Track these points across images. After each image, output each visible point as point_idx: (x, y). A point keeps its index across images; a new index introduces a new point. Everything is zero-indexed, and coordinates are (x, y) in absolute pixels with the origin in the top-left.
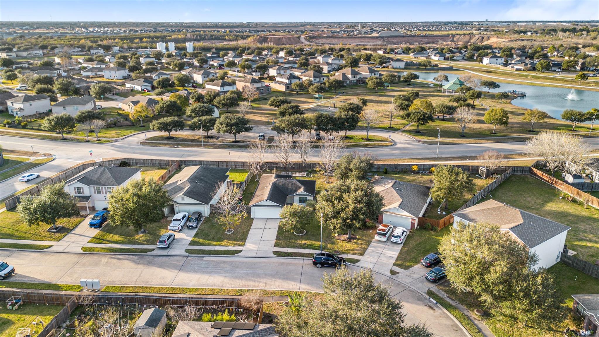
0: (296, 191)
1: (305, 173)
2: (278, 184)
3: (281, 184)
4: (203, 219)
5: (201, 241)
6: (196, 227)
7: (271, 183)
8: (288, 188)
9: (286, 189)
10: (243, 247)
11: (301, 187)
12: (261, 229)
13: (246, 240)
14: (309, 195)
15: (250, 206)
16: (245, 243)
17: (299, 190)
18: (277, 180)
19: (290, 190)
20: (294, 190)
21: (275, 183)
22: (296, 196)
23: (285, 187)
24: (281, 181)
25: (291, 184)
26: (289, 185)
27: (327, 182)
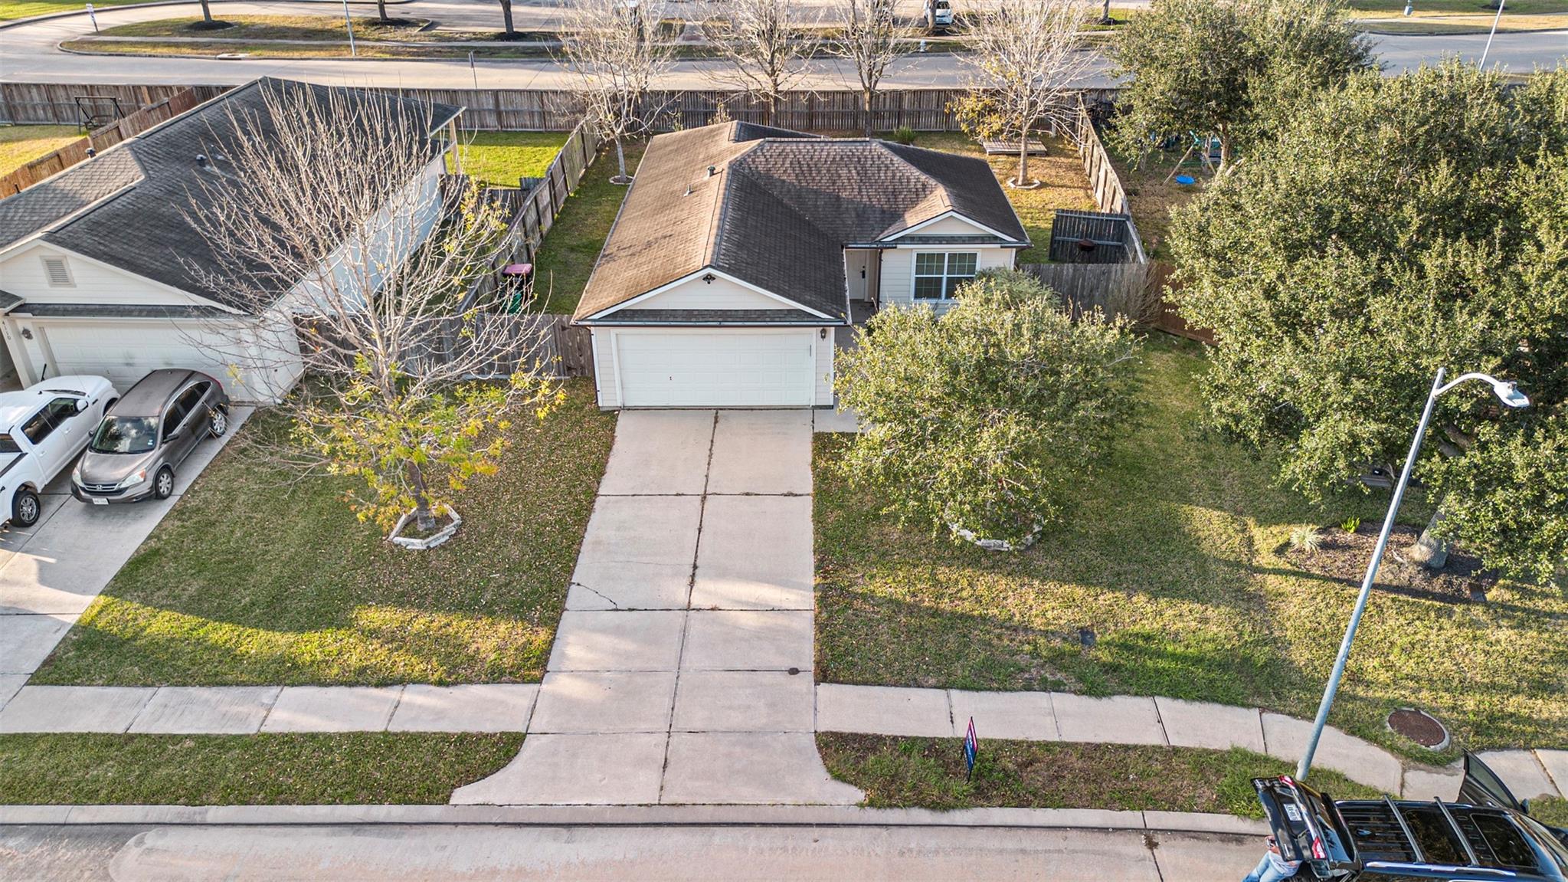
0: (894, 216)
2: (768, 176)
3: (784, 172)
4: (229, 429)
5: (162, 624)
6: (155, 495)
7: (723, 166)
8: (838, 198)
9: (826, 203)
10: (535, 687)
11: (924, 190)
12: (677, 495)
13: (564, 610)
14: (996, 237)
15: (580, 323)
16: (554, 639)
17: (917, 208)
18: (759, 145)
19: (855, 209)
20: (883, 212)
21: (744, 169)
22: (899, 246)
23: (816, 192)
24: (792, 151)
25: (858, 174)
26: (840, 176)
27: (1020, 183)
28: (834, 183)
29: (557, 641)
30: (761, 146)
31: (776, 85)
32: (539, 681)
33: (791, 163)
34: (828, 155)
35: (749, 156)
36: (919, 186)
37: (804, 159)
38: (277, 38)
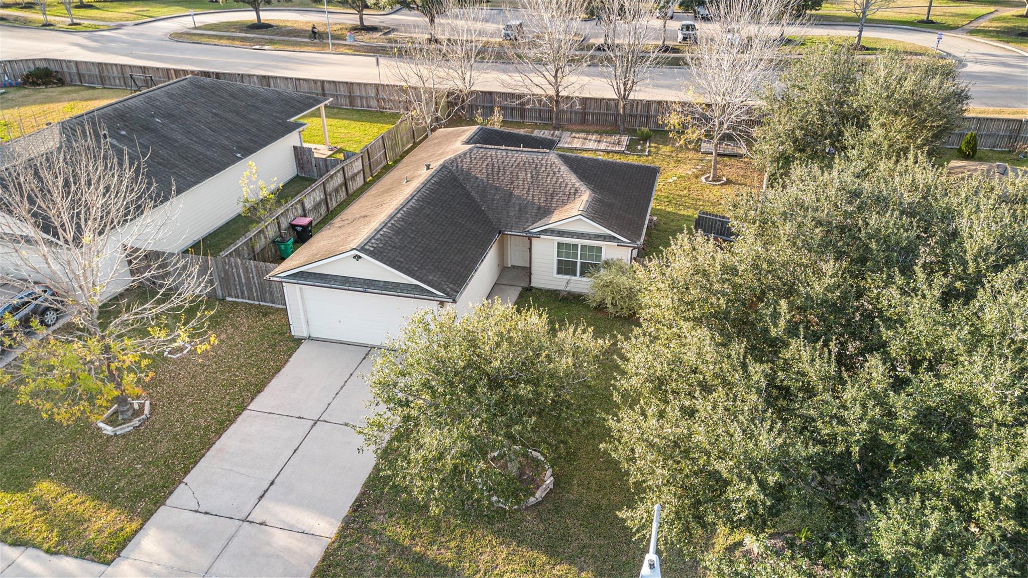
0: (545, 212)
1: (625, 139)
2: (468, 173)
3: (480, 173)
7: (436, 165)
8: (511, 194)
9: (500, 198)
10: (102, 567)
11: (575, 194)
12: (300, 418)
13: (163, 504)
14: (615, 238)
15: (271, 279)
16: (141, 528)
17: (564, 208)
18: (470, 149)
19: (520, 204)
20: (539, 208)
21: (452, 167)
22: (542, 236)
23: (497, 188)
24: (491, 155)
25: (532, 177)
26: (518, 178)
27: (710, 179)
28: (512, 183)
29: (142, 531)
30: (471, 150)
31: (558, 92)
32: (108, 564)
33: (487, 165)
34: (515, 161)
35: (460, 157)
36: (573, 191)
37: (498, 162)
38: (294, 37)
